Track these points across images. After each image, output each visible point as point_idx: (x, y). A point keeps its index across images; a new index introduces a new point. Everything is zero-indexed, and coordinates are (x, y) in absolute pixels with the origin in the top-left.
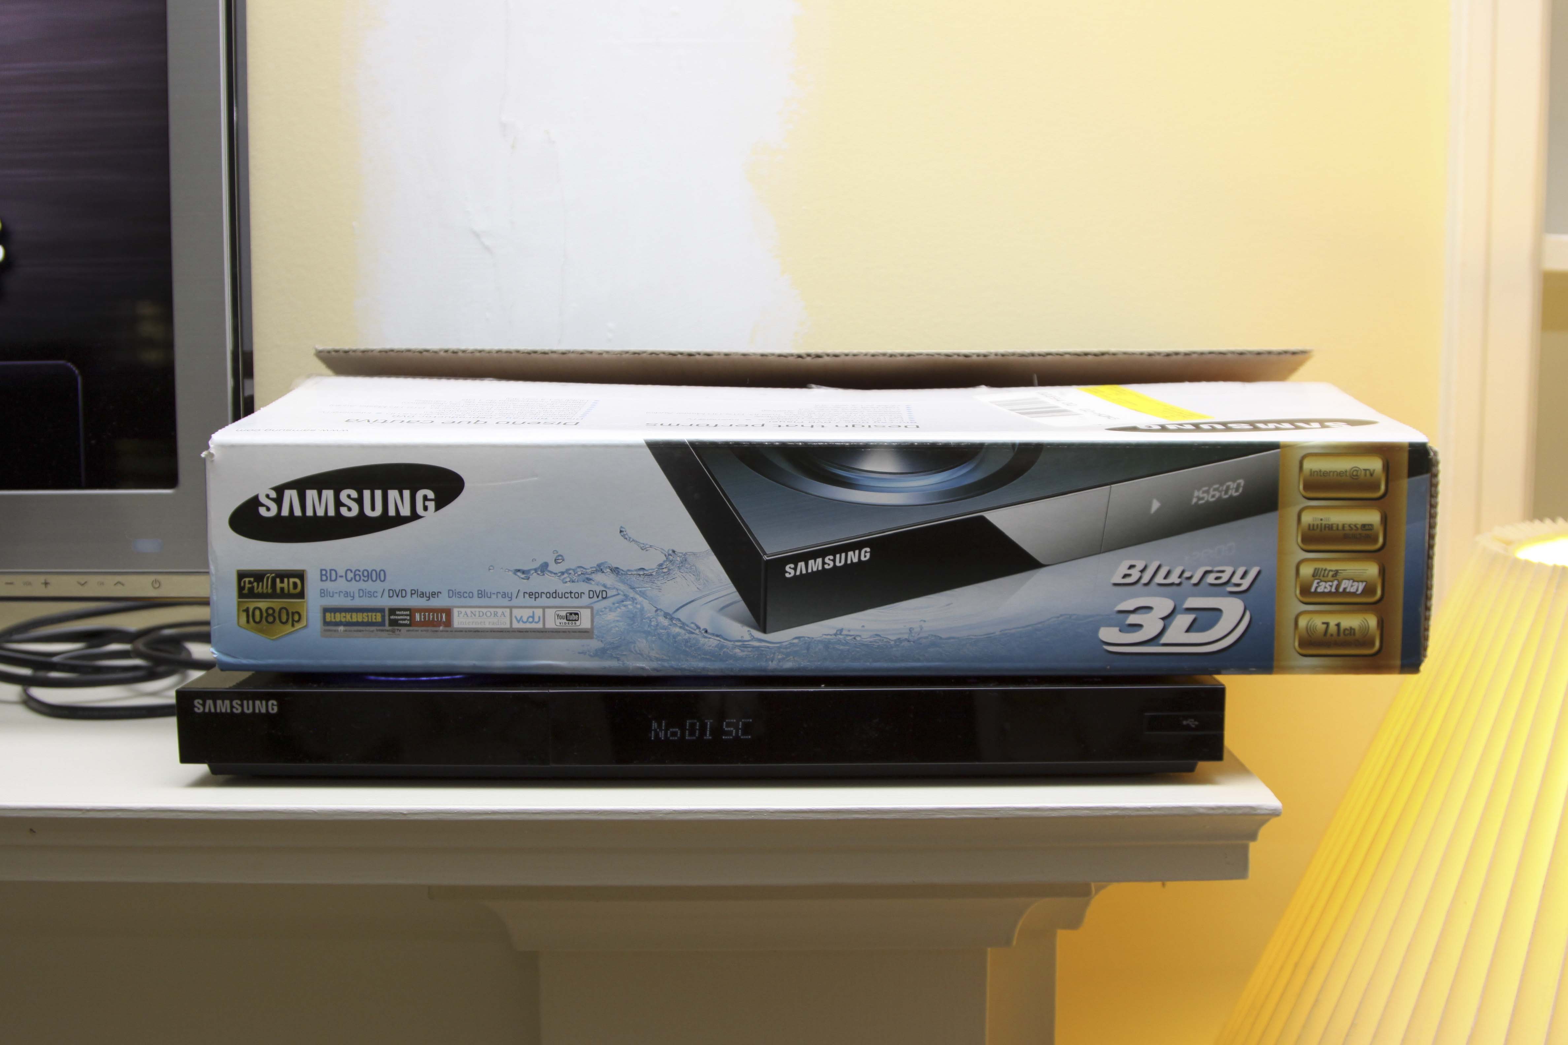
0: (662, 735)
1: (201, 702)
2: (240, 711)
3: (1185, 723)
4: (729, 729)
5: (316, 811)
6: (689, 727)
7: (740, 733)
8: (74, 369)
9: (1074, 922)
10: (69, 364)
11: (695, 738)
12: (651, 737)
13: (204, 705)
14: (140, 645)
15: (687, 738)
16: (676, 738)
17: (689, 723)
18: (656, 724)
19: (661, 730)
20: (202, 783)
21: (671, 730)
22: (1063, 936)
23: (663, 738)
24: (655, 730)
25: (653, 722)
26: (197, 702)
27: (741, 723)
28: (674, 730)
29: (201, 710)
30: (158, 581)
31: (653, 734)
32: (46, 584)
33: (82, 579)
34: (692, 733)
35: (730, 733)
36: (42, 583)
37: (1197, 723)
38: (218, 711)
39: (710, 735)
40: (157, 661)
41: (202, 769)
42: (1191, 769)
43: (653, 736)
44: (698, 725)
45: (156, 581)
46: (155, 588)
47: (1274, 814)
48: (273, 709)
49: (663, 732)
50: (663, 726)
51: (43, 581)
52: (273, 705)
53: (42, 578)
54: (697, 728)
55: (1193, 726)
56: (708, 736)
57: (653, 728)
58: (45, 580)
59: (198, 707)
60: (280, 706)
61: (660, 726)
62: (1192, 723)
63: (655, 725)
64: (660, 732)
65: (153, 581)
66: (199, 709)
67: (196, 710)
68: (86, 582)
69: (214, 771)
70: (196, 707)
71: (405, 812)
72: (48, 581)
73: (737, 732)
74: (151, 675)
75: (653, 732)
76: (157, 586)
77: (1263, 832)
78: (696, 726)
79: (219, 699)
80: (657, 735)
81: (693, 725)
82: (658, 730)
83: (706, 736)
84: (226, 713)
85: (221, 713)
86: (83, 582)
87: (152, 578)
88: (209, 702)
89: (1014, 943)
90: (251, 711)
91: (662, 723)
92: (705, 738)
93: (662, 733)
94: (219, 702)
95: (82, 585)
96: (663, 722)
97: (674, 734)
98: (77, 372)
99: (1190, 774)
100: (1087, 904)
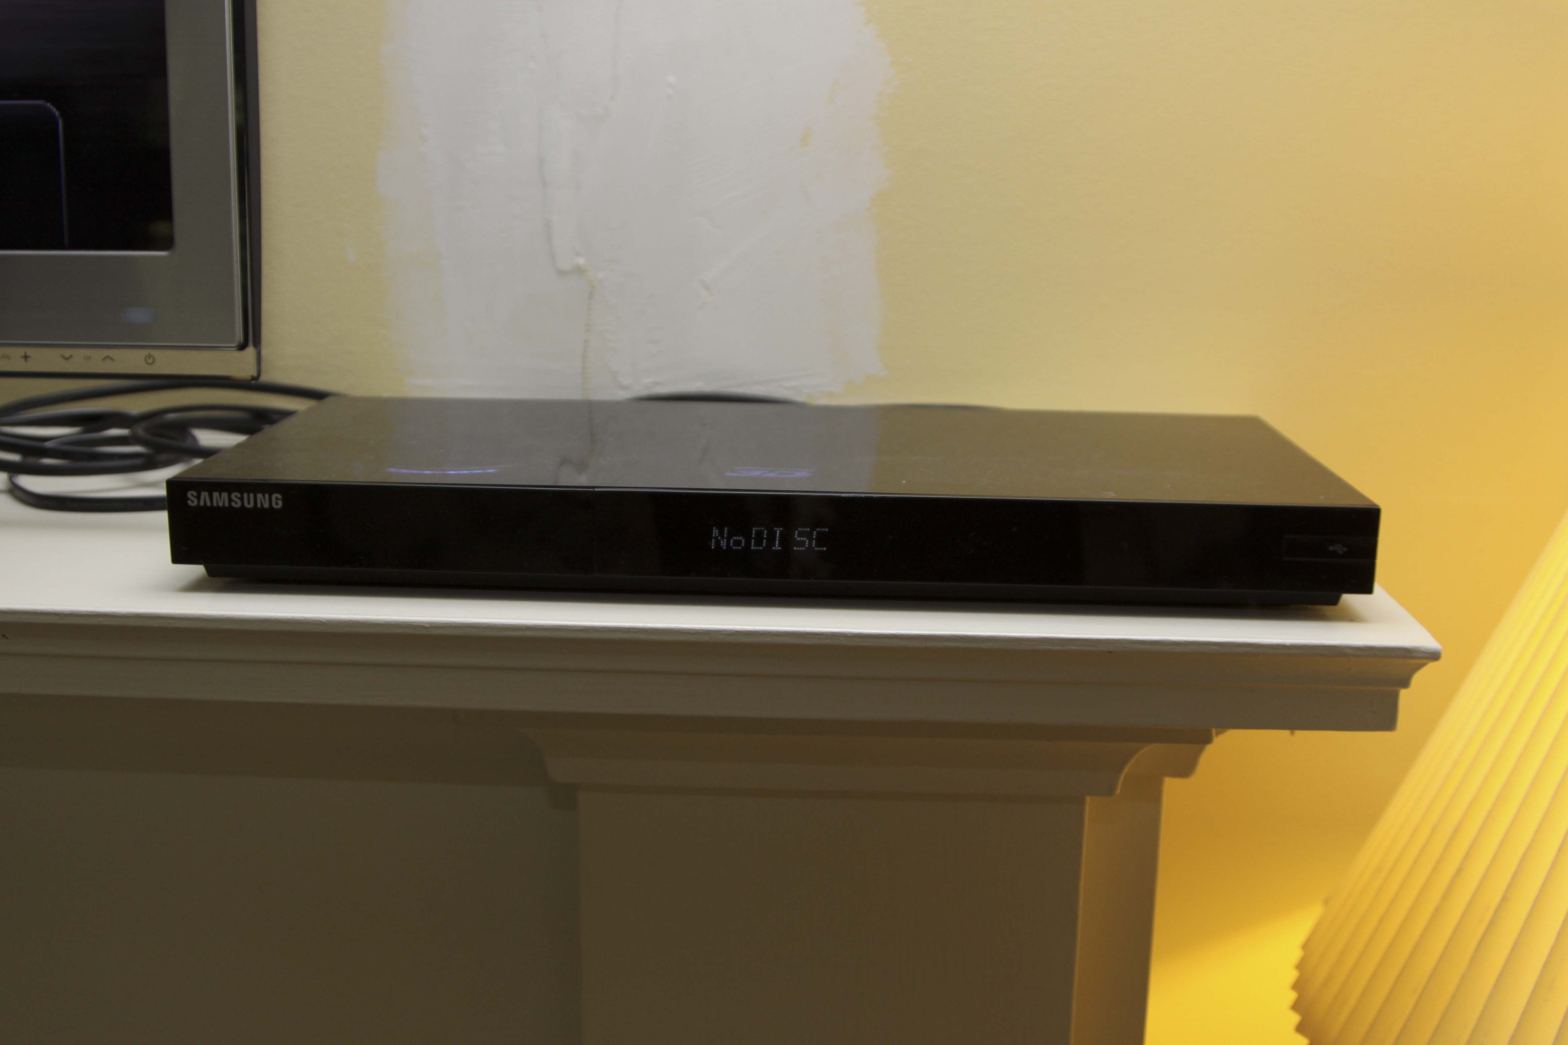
0: (723, 544)
1: (195, 494)
2: (239, 505)
3: (1331, 548)
4: (802, 539)
5: (325, 621)
6: (755, 535)
7: (814, 544)
8: (54, 110)
9: (1185, 769)
10: (49, 105)
11: (761, 548)
12: (711, 546)
13: (198, 497)
14: (140, 431)
15: (752, 548)
16: (740, 548)
17: (755, 530)
18: (717, 531)
19: (723, 538)
20: (197, 587)
21: (734, 538)
22: (1171, 786)
23: (724, 548)
24: (716, 538)
25: (714, 528)
26: (191, 494)
27: (815, 532)
28: (738, 538)
29: (196, 503)
30: (152, 356)
31: (713, 542)
32: (26, 357)
33: (67, 352)
34: (759, 543)
35: (802, 544)
36: (22, 357)
37: (1345, 549)
38: (215, 504)
39: (779, 546)
40: (159, 448)
41: (197, 570)
42: (1335, 601)
43: (713, 545)
44: (765, 534)
45: (150, 356)
46: (149, 364)
47: (1434, 656)
48: (277, 504)
49: (725, 540)
50: (726, 533)
51: (23, 354)
52: (277, 499)
53: (21, 351)
54: (765, 536)
55: (1341, 552)
56: (777, 547)
57: (714, 536)
58: (25, 353)
59: (192, 497)
60: (284, 500)
61: (721, 533)
62: (1340, 549)
63: (715, 532)
64: (722, 540)
65: (146, 356)
66: (193, 502)
67: (190, 503)
68: (71, 356)
69: (210, 572)
70: (190, 499)
71: (427, 626)
72: (28, 354)
73: (810, 544)
74: (149, 463)
75: (713, 540)
76: (151, 361)
77: (1418, 679)
78: (764, 535)
79: (216, 491)
80: (718, 542)
81: (759, 534)
82: (719, 538)
83: (775, 546)
84: (224, 507)
85: (218, 508)
86: (67, 356)
87: (145, 352)
88: (205, 495)
89: (1118, 791)
90: (252, 505)
91: (724, 530)
92: (774, 548)
93: (723, 541)
94: (216, 494)
95: (67, 359)
96: (726, 528)
97: (738, 543)
98: (57, 114)
99: (1332, 608)
100: (1200, 751)
